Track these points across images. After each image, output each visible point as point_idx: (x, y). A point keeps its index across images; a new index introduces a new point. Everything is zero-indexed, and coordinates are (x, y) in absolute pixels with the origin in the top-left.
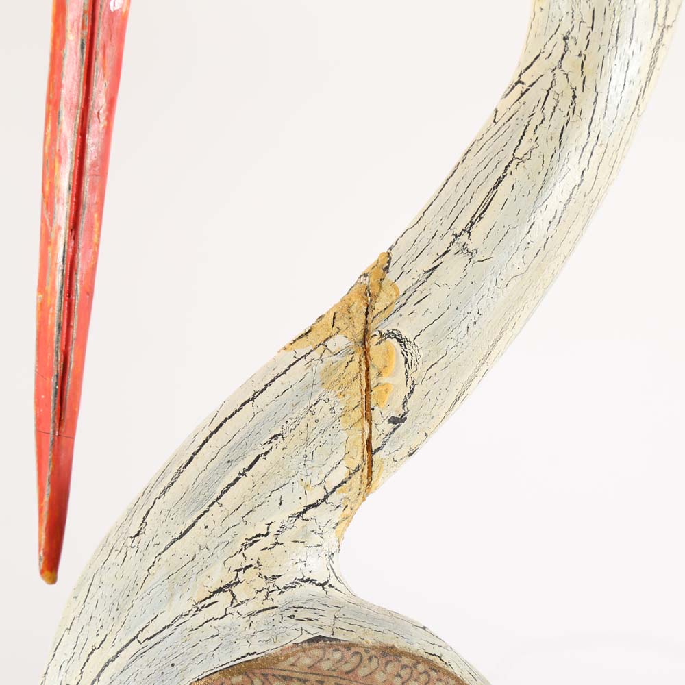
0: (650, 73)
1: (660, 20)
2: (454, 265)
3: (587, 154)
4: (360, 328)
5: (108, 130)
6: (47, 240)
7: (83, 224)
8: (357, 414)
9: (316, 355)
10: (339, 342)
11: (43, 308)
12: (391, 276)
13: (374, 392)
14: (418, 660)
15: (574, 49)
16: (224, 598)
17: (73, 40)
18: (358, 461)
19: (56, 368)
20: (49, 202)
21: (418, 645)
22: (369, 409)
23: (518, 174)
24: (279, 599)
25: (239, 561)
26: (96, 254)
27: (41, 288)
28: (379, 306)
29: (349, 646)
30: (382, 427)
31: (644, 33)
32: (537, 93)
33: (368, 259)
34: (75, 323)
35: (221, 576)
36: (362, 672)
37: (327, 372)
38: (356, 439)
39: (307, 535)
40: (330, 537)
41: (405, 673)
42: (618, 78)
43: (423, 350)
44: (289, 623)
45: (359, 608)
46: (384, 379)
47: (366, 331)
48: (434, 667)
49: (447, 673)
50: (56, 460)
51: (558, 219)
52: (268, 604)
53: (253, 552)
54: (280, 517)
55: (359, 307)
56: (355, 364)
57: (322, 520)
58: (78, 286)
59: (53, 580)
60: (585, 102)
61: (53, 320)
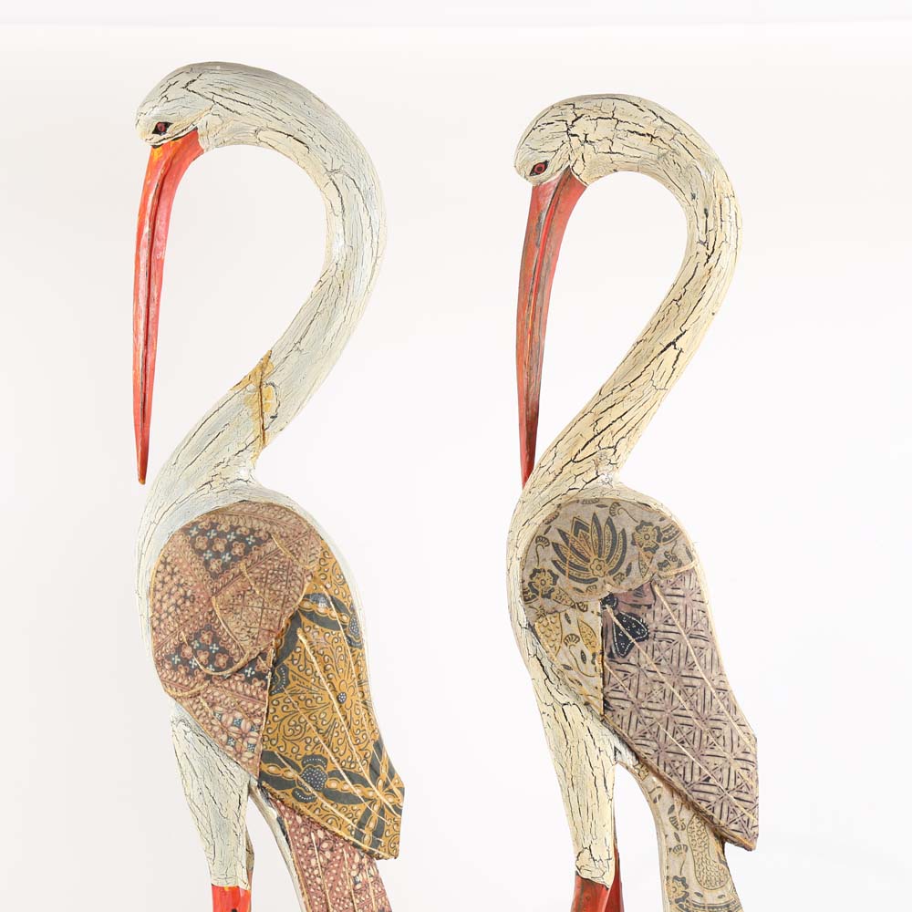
0: (372, 275)
1: (375, 255)
2: (294, 357)
3: (346, 309)
4: (259, 381)
5: (158, 305)
6: (136, 349)
7: (149, 343)
8: (258, 415)
9: (242, 392)
10: (251, 387)
11: (135, 376)
12: (271, 360)
13: (264, 406)
14: (281, 508)
15: (340, 269)
16: (208, 486)
17: (143, 270)
18: (259, 433)
19: (141, 400)
20: (136, 335)
21: (283, 503)
22: (262, 413)
23: (318, 319)
24: (228, 487)
25: (213, 473)
26: (155, 355)
27: (134, 368)
28: (266, 372)
29: (255, 503)
30: (268, 420)
31: (368, 262)
32: (326, 286)
33: (264, 353)
34: (148, 382)
35: (205, 479)
36: (259, 512)
37: (246, 399)
38: (258, 424)
39: (240, 462)
40: (249, 464)
41: (276, 513)
42: (357, 279)
43: (281, 390)
44: (232, 495)
45: (261, 491)
46: (268, 401)
47: (261, 382)
48: (287, 510)
49: (294, 513)
50: (143, 436)
51: (336, 336)
52: (224, 488)
53: (219, 469)
54: (228, 456)
55: (259, 372)
56: (256, 396)
57: (245, 457)
58: (148, 367)
59: (144, 483)
60: (344, 289)
61: (139, 381)
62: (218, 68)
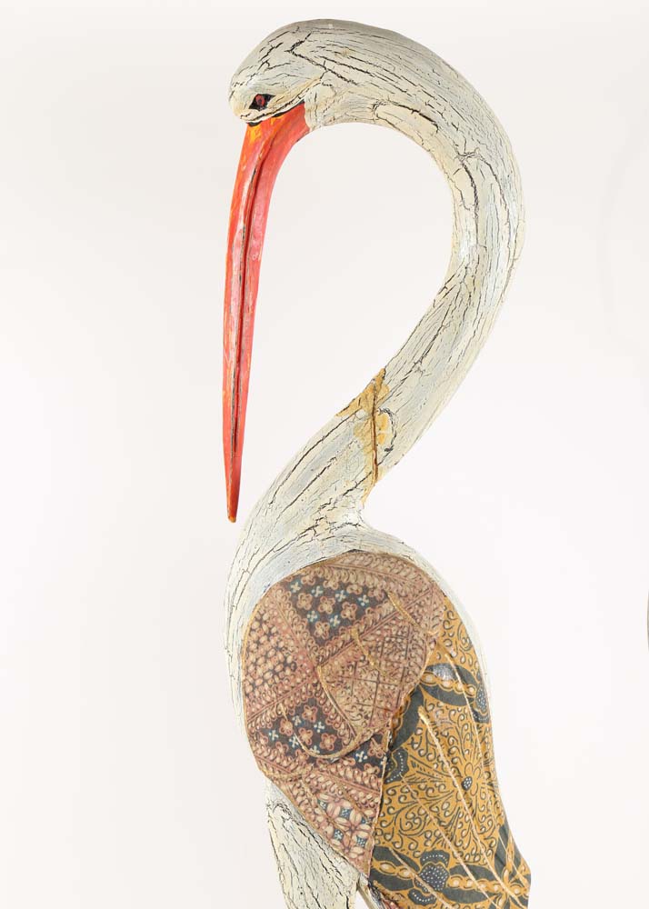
0: (507, 282)
1: (511, 257)
2: (414, 377)
3: (477, 321)
4: (371, 407)
5: (252, 316)
6: (226, 366)
7: (242, 358)
8: (370, 448)
9: (351, 419)
10: (362, 413)
11: (225, 397)
12: (385, 382)
13: (378, 437)
14: (398, 559)
15: (470, 273)
16: (311, 532)
17: (236, 273)
18: (371, 469)
19: (232, 426)
20: (227, 349)
22: (375, 445)
23: (444, 334)
24: (335, 533)
25: (317, 516)
26: (249, 372)
27: (224, 388)
28: (380, 396)
29: (367, 554)
30: (382, 453)
31: (504, 265)
32: (453, 294)
33: (375, 371)
34: (240, 405)
35: (309, 522)
36: (373, 565)
37: (356, 428)
38: (370, 459)
39: (348, 503)
40: (359, 504)
41: (392, 565)
42: (491, 287)
43: (398, 418)
44: (340, 543)
46: (382, 432)
47: (374, 408)
48: (406, 562)
49: (412, 565)
50: (234, 467)
51: (463, 354)
52: (331, 535)
53: (324, 512)
54: (335, 496)
55: (371, 396)
56: (369, 424)
57: (355, 497)
58: (241, 388)
59: (234, 521)
60: (475, 299)
61: (230, 405)
62: (330, 26)
